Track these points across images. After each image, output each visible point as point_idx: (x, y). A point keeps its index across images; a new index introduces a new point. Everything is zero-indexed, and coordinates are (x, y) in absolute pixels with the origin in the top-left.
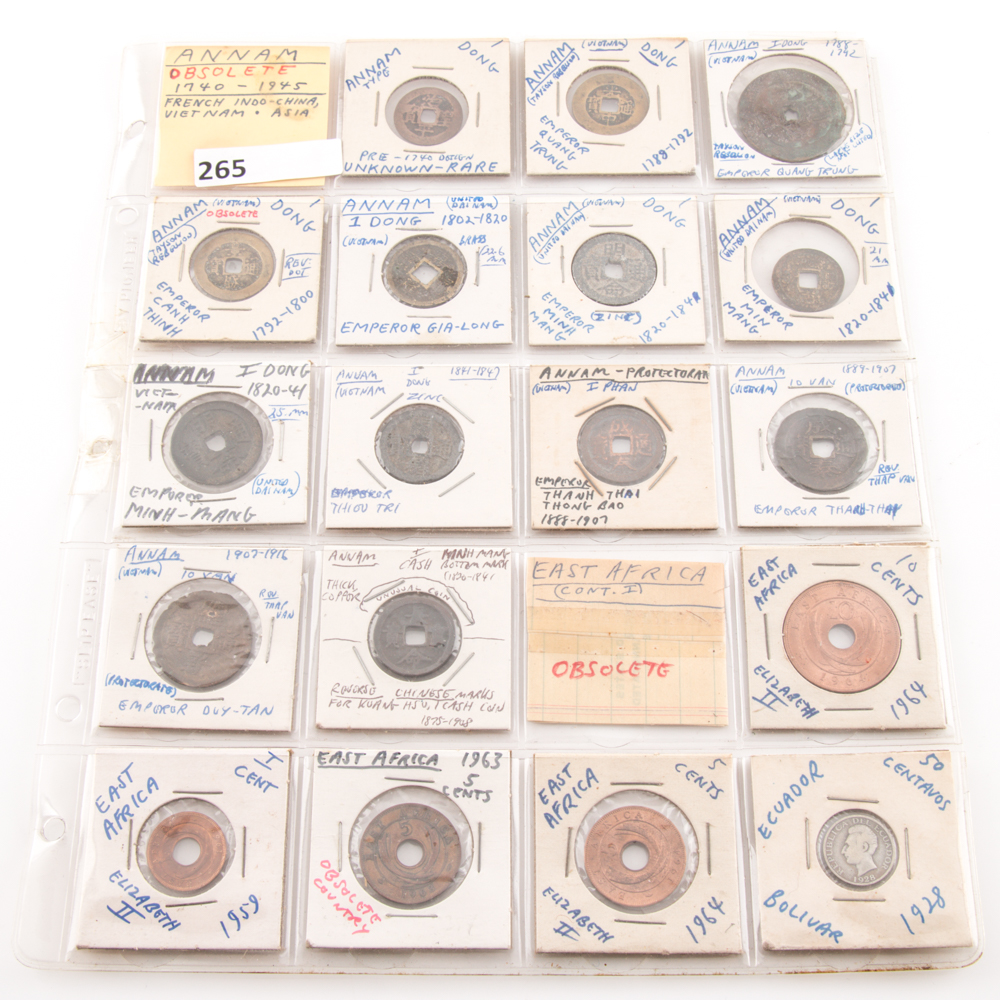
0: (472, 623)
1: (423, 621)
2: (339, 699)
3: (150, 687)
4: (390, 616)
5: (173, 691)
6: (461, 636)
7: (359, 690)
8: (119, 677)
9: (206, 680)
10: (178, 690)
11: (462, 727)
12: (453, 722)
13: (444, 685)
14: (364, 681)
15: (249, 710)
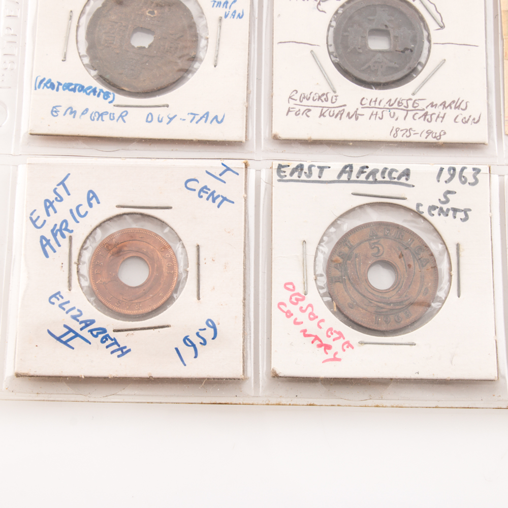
0: (442, 27)
1: (387, 24)
2: (297, 108)
3: (85, 91)
4: (351, 18)
5: (111, 96)
6: (429, 41)
7: (320, 98)
8: (50, 81)
9: (148, 85)
10: (116, 95)
11: (435, 140)
12: (425, 135)
13: (413, 94)
14: (325, 89)
15: (197, 118)
